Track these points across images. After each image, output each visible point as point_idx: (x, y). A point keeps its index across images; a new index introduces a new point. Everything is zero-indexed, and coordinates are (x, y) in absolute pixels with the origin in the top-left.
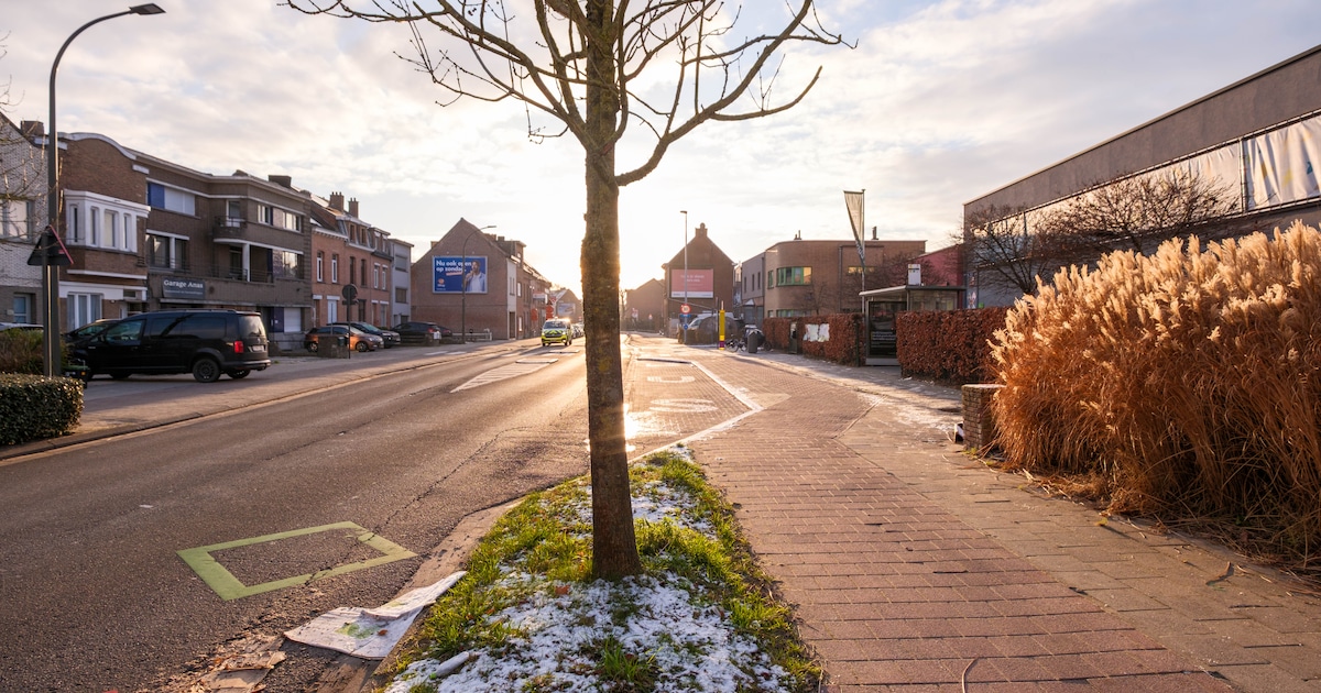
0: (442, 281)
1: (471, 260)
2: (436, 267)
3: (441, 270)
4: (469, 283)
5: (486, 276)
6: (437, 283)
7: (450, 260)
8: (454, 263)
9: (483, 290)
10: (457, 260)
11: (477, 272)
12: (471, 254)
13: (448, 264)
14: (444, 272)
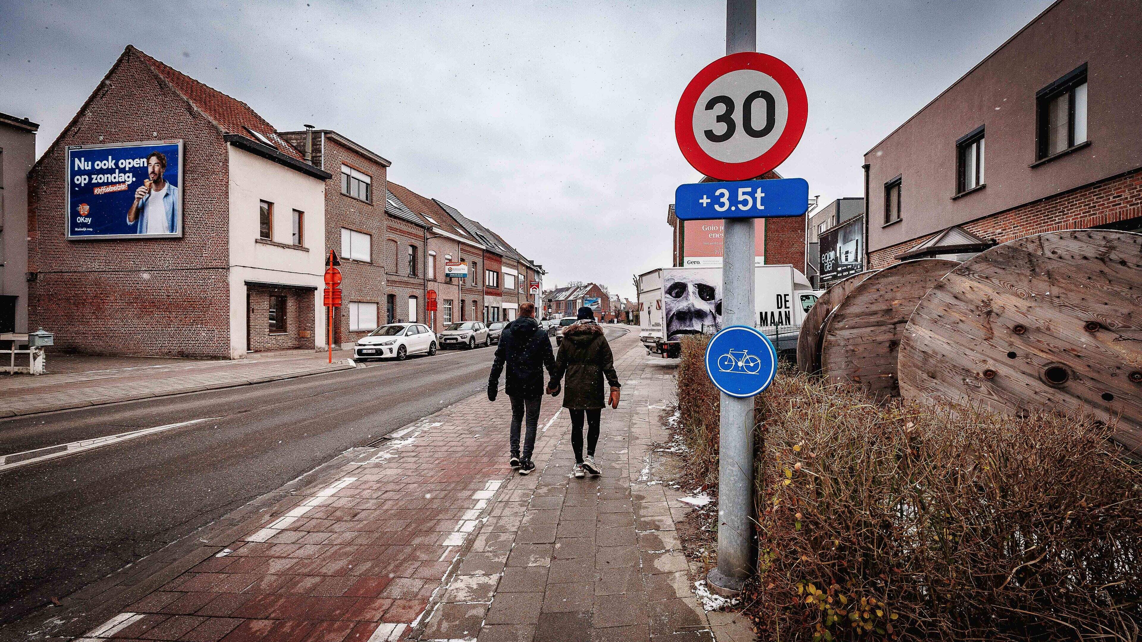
0: (84, 209)
1: (145, 153)
2: (74, 174)
3: (82, 180)
4: (141, 211)
5: (177, 192)
6: (75, 214)
7: (103, 155)
8: (110, 164)
9: (172, 228)
10: (119, 154)
11: (158, 183)
12: (149, 138)
13: (99, 165)
14: (91, 186)
